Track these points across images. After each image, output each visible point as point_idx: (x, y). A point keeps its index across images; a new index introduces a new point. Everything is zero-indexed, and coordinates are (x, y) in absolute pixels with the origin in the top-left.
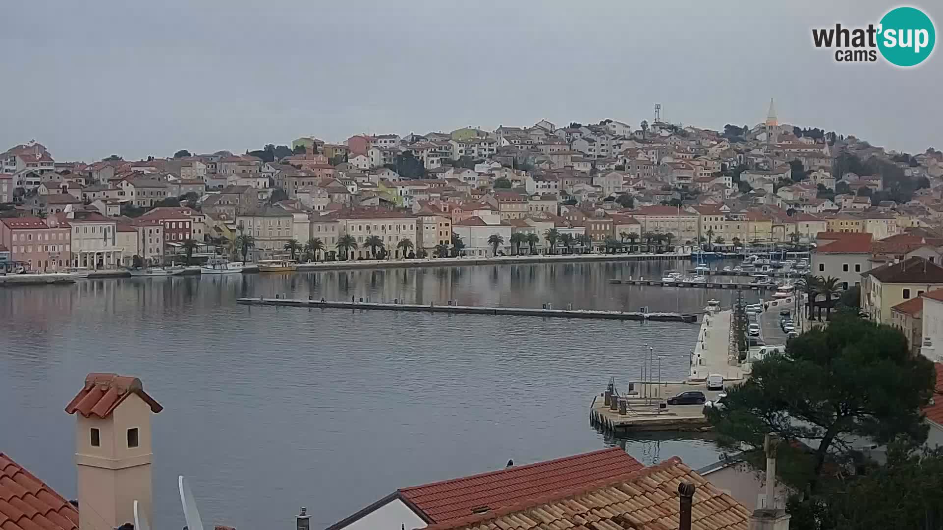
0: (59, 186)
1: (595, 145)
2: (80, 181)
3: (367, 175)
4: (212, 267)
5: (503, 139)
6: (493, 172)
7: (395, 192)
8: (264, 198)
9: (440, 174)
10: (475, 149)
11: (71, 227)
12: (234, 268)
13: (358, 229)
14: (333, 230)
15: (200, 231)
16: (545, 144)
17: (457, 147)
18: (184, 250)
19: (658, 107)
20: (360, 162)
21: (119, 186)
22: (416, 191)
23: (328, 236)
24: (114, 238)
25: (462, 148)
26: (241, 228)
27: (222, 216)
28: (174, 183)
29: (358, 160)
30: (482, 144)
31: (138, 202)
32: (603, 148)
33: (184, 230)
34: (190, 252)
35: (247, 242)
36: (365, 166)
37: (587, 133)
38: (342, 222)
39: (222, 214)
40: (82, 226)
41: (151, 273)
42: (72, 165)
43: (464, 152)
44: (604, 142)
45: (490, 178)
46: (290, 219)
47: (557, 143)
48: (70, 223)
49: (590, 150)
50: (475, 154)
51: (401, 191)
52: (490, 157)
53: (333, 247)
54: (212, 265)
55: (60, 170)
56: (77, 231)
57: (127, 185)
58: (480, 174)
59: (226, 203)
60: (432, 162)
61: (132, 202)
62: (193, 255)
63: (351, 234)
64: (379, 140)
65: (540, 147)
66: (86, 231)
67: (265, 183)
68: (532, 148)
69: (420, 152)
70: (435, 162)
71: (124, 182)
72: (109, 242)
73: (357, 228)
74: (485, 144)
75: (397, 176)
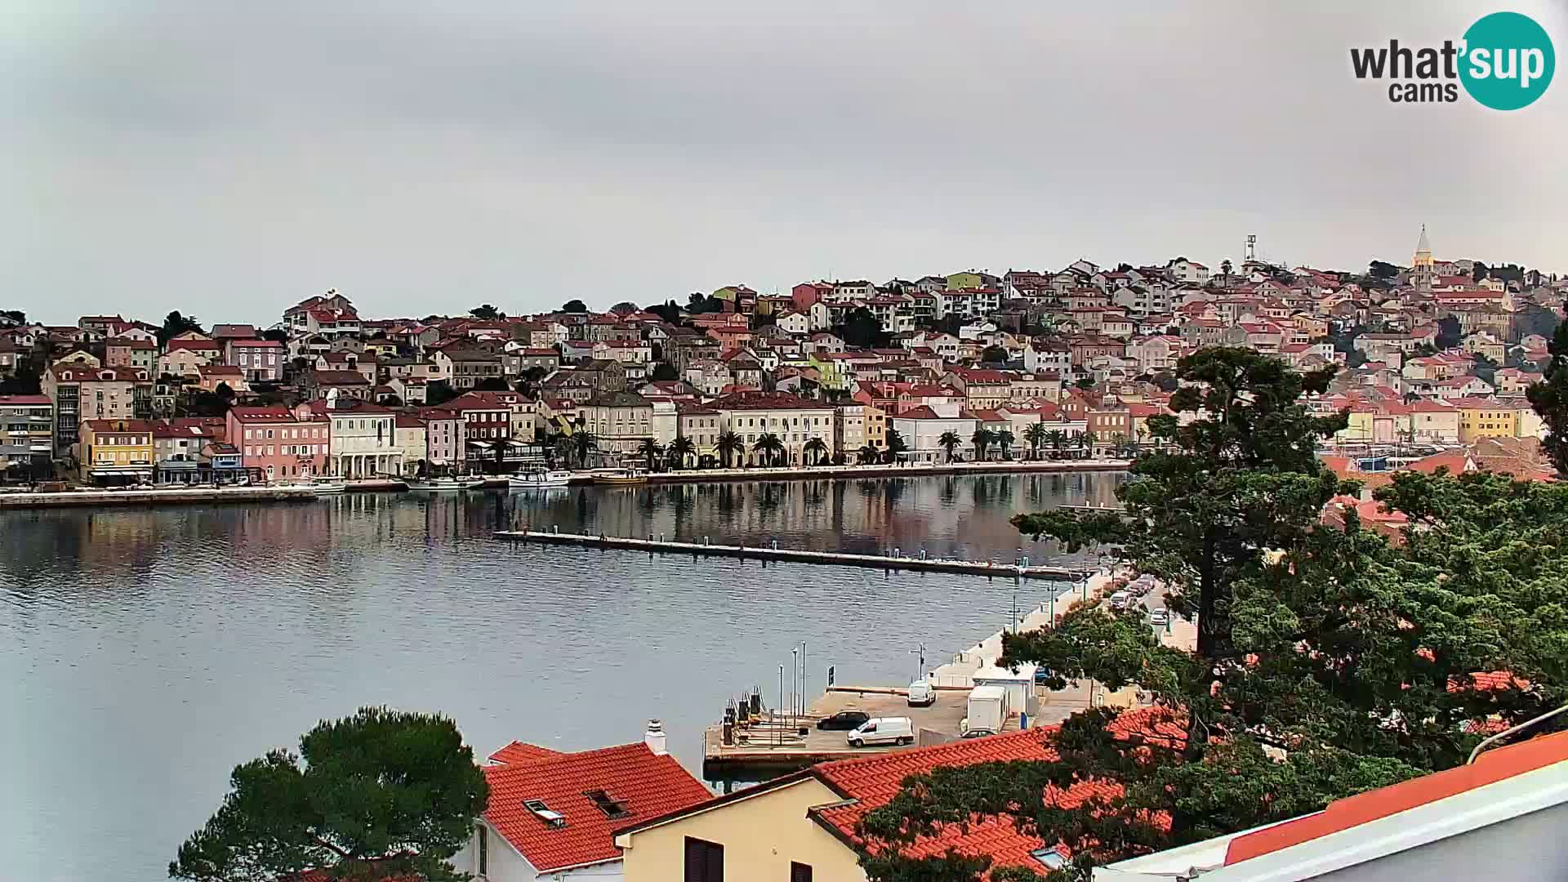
0: (344, 358)
1: (1145, 297)
2: (390, 349)
3: (799, 342)
4: (524, 478)
5: (1012, 289)
6: (984, 338)
7: (831, 368)
8: (640, 376)
9: (906, 341)
10: (968, 303)
11: (330, 421)
12: (556, 479)
13: (747, 425)
14: (712, 425)
15: (529, 425)
16: (1071, 296)
17: (941, 302)
18: (493, 452)
19: (1252, 239)
20: (792, 323)
21: (431, 358)
22: (860, 367)
23: (703, 433)
24: (392, 436)
25: (948, 302)
26: (581, 421)
27: (565, 404)
28: (515, 353)
29: (791, 319)
30: (979, 296)
31: (457, 381)
32: (1157, 301)
33: (499, 424)
34: (500, 455)
35: (585, 442)
36: (802, 328)
37: (1137, 279)
38: (726, 414)
39: (566, 400)
40: (345, 419)
41: (436, 485)
42: (390, 324)
43: (951, 307)
44: (1159, 292)
45: (977, 347)
46: (649, 411)
47: (1089, 294)
48: (329, 415)
49: (1138, 304)
50: (969, 311)
51: (840, 366)
52: (988, 314)
53: (710, 450)
54: (524, 474)
55: (371, 333)
56: (339, 425)
57: (443, 358)
58: (963, 341)
59: (577, 384)
60: (902, 322)
61: (448, 380)
62: (505, 460)
63: (737, 431)
64: (843, 288)
65: (1064, 300)
66: (351, 427)
67: (646, 354)
68: (1053, 301)
69: (884, 309)
70: (906, 322)
71: (439, 354)
72: (386, 440)
73: (746, 422)
74: (983, 297)
75: (841, 344)
